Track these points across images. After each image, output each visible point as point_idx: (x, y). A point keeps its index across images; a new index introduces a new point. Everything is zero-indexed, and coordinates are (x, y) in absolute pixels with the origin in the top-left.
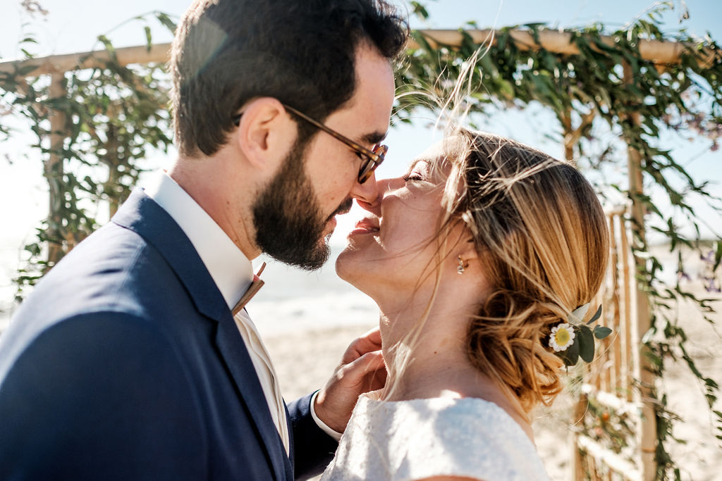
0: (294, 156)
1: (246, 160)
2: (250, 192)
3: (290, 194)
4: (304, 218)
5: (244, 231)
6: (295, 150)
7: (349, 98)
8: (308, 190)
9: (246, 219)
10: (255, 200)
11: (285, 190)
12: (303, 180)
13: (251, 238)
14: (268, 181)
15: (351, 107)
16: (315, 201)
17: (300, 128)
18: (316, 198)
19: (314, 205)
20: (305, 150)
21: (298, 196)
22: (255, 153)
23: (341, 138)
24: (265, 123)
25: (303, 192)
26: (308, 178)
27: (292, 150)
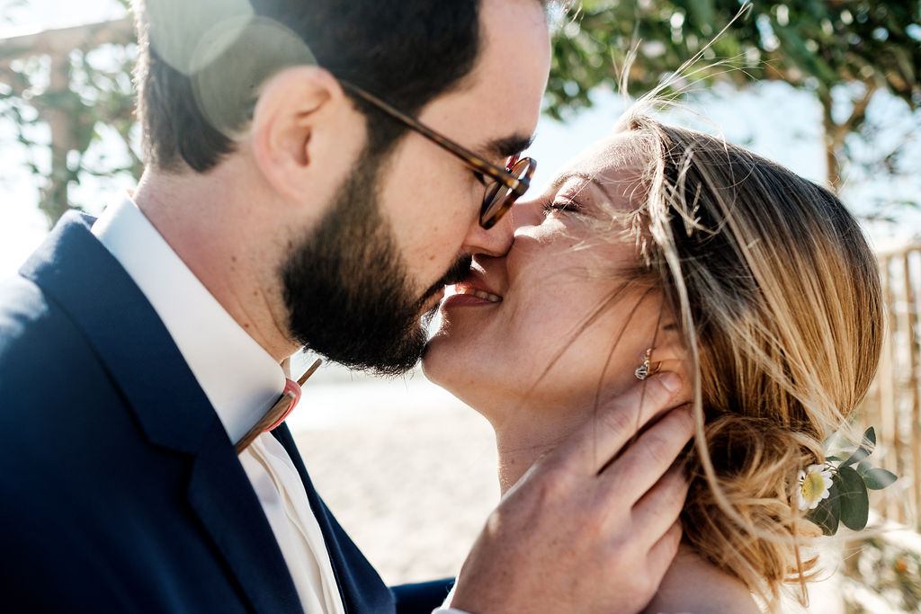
0: (360, 178)
1: (267, 185)
2: (276, 242)
3: (353, 247)
4: (378, 291)
5: (266, 312)
6: (361, 169)
7: (466, 72)
8: (386, 242)
9: (269, 291)
10: (286, 258)
11: (343, 241)
12: (377, 223)
13: (281, 324)
14: (310, 225)
15: (470, 88)
16: (398, 260)
17: (372, 127)
18: (400, 255)
19: (397, 267)
20: (381, 169)
21: (368, 251)
22: (285, 172)
23: (449, 146)
24: (305, 114)
25: (376, 246)
26: (385, 220)
27: (355, 167)
